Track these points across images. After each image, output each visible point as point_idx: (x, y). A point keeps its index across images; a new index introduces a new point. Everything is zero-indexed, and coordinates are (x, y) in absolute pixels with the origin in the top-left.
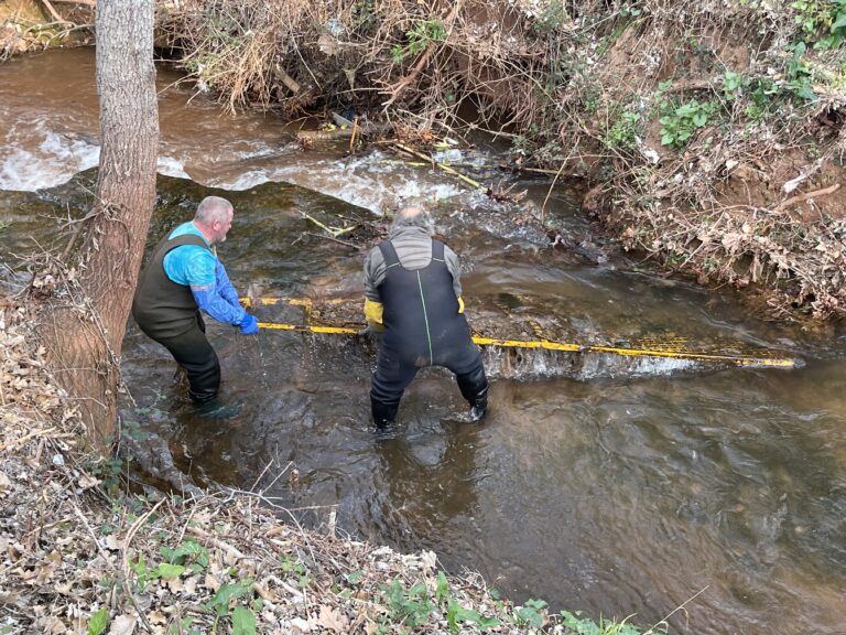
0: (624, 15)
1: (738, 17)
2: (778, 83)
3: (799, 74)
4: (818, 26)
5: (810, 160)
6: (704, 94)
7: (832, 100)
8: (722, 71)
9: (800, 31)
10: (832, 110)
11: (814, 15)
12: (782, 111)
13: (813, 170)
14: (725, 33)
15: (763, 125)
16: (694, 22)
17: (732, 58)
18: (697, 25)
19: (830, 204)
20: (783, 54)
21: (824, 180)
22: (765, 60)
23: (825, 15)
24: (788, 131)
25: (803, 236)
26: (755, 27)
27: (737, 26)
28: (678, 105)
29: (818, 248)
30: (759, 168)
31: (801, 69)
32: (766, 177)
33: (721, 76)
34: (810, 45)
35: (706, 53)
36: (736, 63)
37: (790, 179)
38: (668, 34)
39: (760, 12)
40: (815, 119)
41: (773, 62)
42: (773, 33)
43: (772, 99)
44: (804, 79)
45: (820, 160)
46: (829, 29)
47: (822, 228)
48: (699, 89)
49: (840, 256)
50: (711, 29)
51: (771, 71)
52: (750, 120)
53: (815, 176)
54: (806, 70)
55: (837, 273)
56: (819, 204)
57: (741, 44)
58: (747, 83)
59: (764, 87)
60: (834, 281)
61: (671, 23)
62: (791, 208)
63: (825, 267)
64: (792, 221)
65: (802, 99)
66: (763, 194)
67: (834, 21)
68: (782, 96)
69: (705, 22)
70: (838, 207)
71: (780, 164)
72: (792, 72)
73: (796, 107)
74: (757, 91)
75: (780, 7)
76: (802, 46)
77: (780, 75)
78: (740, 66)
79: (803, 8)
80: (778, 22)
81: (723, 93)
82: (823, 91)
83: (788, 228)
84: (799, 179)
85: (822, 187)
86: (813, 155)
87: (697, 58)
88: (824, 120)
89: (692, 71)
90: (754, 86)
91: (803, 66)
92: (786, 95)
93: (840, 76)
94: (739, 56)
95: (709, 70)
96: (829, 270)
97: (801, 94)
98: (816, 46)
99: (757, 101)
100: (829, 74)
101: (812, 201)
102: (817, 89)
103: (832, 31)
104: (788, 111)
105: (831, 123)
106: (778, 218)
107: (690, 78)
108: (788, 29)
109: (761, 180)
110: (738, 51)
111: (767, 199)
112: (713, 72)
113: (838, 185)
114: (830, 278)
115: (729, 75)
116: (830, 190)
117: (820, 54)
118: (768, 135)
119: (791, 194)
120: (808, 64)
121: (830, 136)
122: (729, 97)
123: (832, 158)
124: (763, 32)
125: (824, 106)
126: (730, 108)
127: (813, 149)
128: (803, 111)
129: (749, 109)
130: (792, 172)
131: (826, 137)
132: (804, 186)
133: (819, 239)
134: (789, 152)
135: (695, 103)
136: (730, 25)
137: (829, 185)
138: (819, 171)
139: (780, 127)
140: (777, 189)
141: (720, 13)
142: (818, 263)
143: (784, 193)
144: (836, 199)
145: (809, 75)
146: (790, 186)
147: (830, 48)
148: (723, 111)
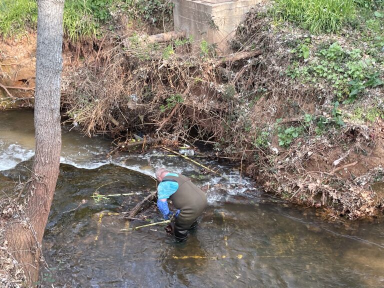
0: (260, 91)
1: (309, 91)
2: (328, 118)
3: (337, 115)
4: (344, 94)
5: (344, 151)
6: (296, 124)
7: (352, 125)
8: (304, 114)
9: (336, 97)
10: (352, 129)
11: (342, 90)
12: (330, 130)
13: (346, 156)
14: (304, 98)
15: (323, 136)
16: (290, 94)
17: (308, 108)
18: (292, 95)
19: (354, 170)
20: (329, 106)
21: (351, 160)
22: (322, 109)
23: (346, 90)
24: (334, 139)
25: (343, 184)
26: (317, 95)
27: (309, 95)
28: (286, 129)
29: (350, 189)
30: (322, 155)
31: (338, 112)
32: (326, 159)
33: (303, 116)
34: (341, 102)
35: (296, 106)
36: (309, 111)
37: (336, 159)
38: (279, 99)
39: (318, 89)
40: (345, 134)
41: (325, 110)
42: (325, 98)
43: (326, 125)
44: (339, 117)
45: (349, 151)
46: (348, 95)
47: (351, 180)
48: (294, 122)
49: (360, 193)
50: (298, 96)
51: (325, 113)
52: (317, 134)
53: (347, 158)
54: (340, 113)
55: (359, 200)
56: (349, 170)
57: (311, 103)
58: (315, 119)
59: (322, 120)
60: (358, 204)
61: (280, 94)
62: (337, 172)
64: (338, 178)
65: (339, 125)
66: (325, 166)
67: (350, 92)
68: (330, 124)
69: (295, 93)
70: (357, 171)
71: (331, 153)
72: (334, 114)
73: (336, 129)
74: (319, 122)
75: (327, 87)
76: (337, 103)
77: (329, 115)
78: (311, 112)
79: (337, 87)
80: (326, 93)
81: (305, 123)
82: (348, 121)
83: (337, 181)
84: (340, 159)
85: (350, 163)
86: (345, 149)
87: (292, 109)
88: (349, 134)
89: (290, 114)
90: (318, 120)
92: (332, 124)
93: (355, 115)
94: (310, 107)
95: (298, 114)
96: (355, 199)
97: (338, 123)
98: (344, 103)
99: (320, 126)
100: (350, 115)
101: (346, 169)
102: (345, 121)
103: (350, 96)
104: (333, 130)
105: (352, 135)
106: (332, 176)
107: (290, 117)
108: (331, 96)
109: (323, 160)
111: (326, 168)
112: (300, 114)
113: (357, 162)
114: (356, 203)
115: (307, 115)
116: (354, 164)
117: (345, 106)
118: (326, 141)
119: (337, 166)
120: (340, 111)
121: (352, 141)
122: (308, 125)
123: (354, 150)
124: (320, 97)
125: (349, 128)
126: (308, 129)
127: (345, 147)
128: (340, 130)
129: (316, 130)
130: (337, 157)
131: (350, 141)
132: (342, 162)
133: (350, 185)
134: (334, 148)
135: (293, 128)
136: (306, 94)
137: (353, 162)
138: (348, 156)
139: (330, 137)
140: (331, 164)
141: (301, 90)
142: (350, 196)
143: (334, 166)
144: (356, 168)
145: (341, 115)
146: (336, 163)
147: (349, 104)
148: (305, 131)
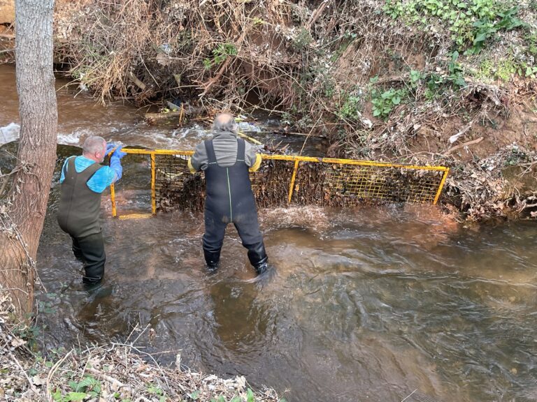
0: (347, 37)
1: (417, 37)
2: (443, 76)
3: (456, 71)
4: (466, 41)
5: (465, 123)
6: (398, 84)
7: (476, 86)
8: (408, 70)
9: (455, 44)
10: (476, 92)
11: (463, 35)
12: (446, 93)
13: (467, 129)
14: (409, 47)
15: (435, 102)
16: (390, 40)
17: (414, 62)
18: (392, 42)
19: (478, 150)
20: (445, 59)
21: (474, 135)
22: (435, 62)
23: (469, 34)
24: (450, 105)
25: (463, 170)
26: (428, 42)
27: (417, 42)
28: (383, 92)
29: (472, 176)
30: (434, 129)
31: (457, 67)
32: (438, 134)
33: (408, 73)
34: (461, 53)
35: (398, 59)
36: (417, 65)
37: (453, 135)
38: (375, 48)
39: (430, 33)
40: (467, 98)
41: (439, 64)
42: (439, 46)
43: (440, 86)
44: (459, 73)
45: (471, 123)
46: (472, 42)
47: (474, 164)
48: (395, 81)
49: (486, 181)
50: (401, 44)
51: (438, 69)
52: (427, 99)
53: (468, 133)
54: (459, 68)
55: (484, 191)
56: (472, 149)
57: (419, 53)
58: (424, 77)
59: (434, 79)
60: (483, 196)
61: (376, 42)
62: (454, 153)
63: (477, 188)
64: (455, 161)
65: (458, 86)
66: (437, 145)
67: (475, 38)
68: (446, 84)
69: (397, 40)
70: (483, 151)
71: (446, 126)
72: (451, 70)
73: (455, 90)
74: (431, 82)
75: (442, 30)
76: (456, 53)
77: (444, 71)
78: (419, 67)
79: (456, 30)
80: (441, 39)
81: (410, 83)
82: (470, 80)
83: (453, 165)
84: (458, 134)
85: (473, 139)
86: (466, 120)
87: (393, 63)
88: (472, 98)
89: (390, 70)
90: (428, 78)
91: (458, 66)
92: (448, 83)
93: (480, 71)
94: (418, 61)
95: (400, 70)
96: (479, 190)
97: (457, 83)
98: (465, 53)
99: (431, 87)
100: (474, 70)
101: (467, 147)
102: (467, 79)
103: (474, 44)
104: (450, 93)
105: (476, 100)
106: (447, 159)
107: (389, 74)
108: (447, 43)
109: (435, 136)
110: (418, 58)
111: (439, 148)
112: (403, 70)
113: (482, 138)
114: (480, 194)
115: (413, 72)
116: (478, 141)
117: (468, 58)
118: (439, 108)
119: (455, 144)
120: (461, 65)
121: (476, 108)
122: (414, 86)
123: (478, 121)
124: (433, 45)
125: (472, 89)
126: (414, 92)
127: (466, 116)
128: (459, 93)
129: (426, 92)
130: (454, 130)
131: (474, 109)
132: (462, 139)
133: (473, 171)
134: (451, 118)
135: (393, 90)
136: (412, 41)
137: (477, 138)
138: (470, 129)
139: (446, 103)
140: (445, 141)
141: (406, 35)
142: (473, 186)
143: (450, 143)
144: (481, 146)
145: (461, 71)
146: (453, 139)
147: (473, 54)
148: (410, 94)
